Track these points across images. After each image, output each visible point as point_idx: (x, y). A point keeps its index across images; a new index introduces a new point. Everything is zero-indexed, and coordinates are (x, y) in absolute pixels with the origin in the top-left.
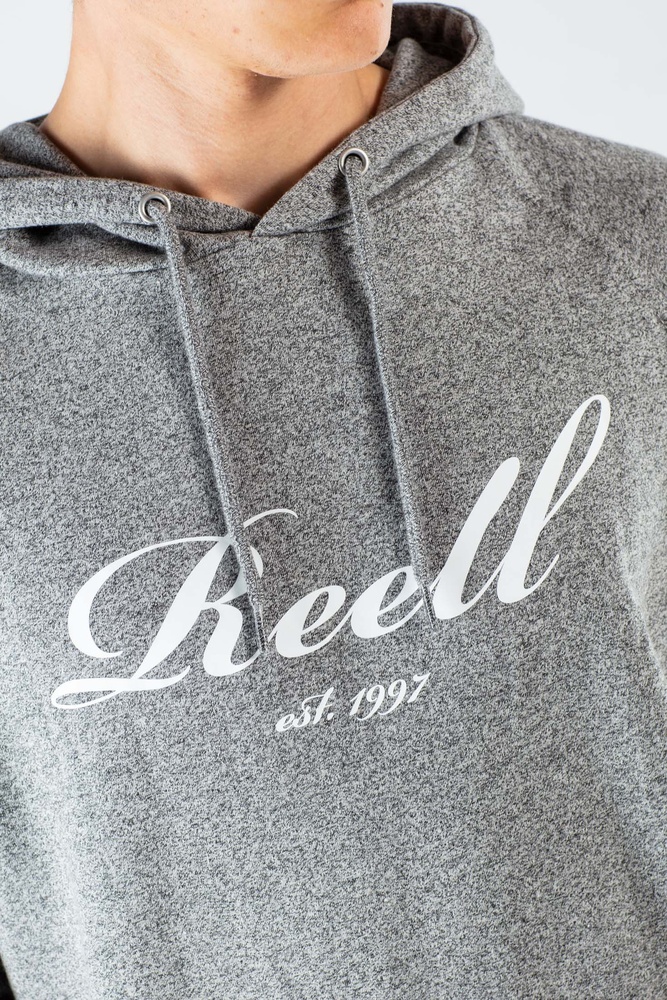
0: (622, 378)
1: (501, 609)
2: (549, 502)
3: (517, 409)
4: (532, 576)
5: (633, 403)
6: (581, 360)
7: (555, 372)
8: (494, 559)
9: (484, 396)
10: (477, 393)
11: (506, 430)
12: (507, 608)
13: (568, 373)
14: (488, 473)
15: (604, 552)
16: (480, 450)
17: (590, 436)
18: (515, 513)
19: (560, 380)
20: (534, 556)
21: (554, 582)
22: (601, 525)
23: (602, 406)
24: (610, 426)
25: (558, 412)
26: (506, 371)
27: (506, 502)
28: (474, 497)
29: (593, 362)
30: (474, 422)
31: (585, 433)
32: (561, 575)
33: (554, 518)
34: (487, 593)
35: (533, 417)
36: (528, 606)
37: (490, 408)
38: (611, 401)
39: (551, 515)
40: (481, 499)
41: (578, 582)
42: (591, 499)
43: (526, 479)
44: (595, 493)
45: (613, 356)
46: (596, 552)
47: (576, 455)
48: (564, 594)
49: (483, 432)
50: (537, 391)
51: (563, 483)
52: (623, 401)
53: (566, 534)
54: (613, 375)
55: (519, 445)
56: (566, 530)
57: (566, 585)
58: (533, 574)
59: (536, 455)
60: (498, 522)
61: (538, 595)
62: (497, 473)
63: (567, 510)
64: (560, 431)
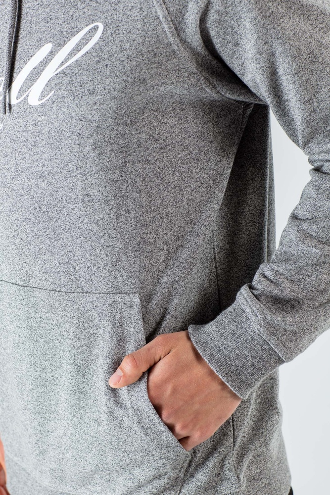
0: (115, 16)
1: (29, 107)
2: (57, 67)
3: (60, 22)
4: (42, 96)
5: (118, 28)
6: (98, 5)
7: (83, 8)
8: (30, 85)
9: (50, 13)
10: (48, 11)
11: (53, 30)
12: (31, 107)
13: (89, 10)
14: (39, 47)
15: (75, 94)
16: (40, 37)
17: (87, 41)
18: (42, 68)
19: (84, 12)
20: (44, 88)
21: (50, 102)
22: (78, 82)
23: (99, 29)
24: (100, 38)
25: (77, 27)
26: (63, 4)
27: (41, 62)
28: (31, 56)
29: (103, 6)
30: (42, 24)
31: (85, 40)
32: (54, 100)
33: (57, 74)
34: (25, 98)
35: (65, 27)
36: (39, 109)
37: (50, 19)
38: (105, 27)
39: (56, 73)
40: (33, 58)
41: (61, 105)
42: (77, 70)
43: (52, 53)
44: (79, 68)
45: (113, 5)
46: (72, 94)
47: (77, 49)
48: (54, 108)
49: (44, 29)
50: (72, 16)
51: (66, 60)
52: (111, 27)
53: (60, 83)
54: (110, 14)
55: (55, 38)
56: (60, 81)
57: (55, 105)
58: (43, 96)
59: (60, 45)
60: (36, 70)
61: (42, 106)
62: (43, 48)
63: (64, 73)
64: (74, 36)
